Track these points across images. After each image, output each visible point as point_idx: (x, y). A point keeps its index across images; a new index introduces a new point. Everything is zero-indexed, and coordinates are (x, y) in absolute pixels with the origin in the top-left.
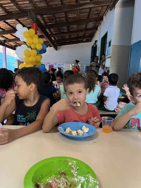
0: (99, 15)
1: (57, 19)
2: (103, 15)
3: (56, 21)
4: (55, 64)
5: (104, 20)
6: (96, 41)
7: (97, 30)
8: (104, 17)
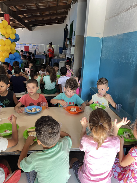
0: (66, 3)
1: (28, 7)
2: (71, 4)
3: (27, 8)
4: (31, 45)
5: (71, 8)
6: (67, 25)
7: (67, 14)
8: (71, 5)
